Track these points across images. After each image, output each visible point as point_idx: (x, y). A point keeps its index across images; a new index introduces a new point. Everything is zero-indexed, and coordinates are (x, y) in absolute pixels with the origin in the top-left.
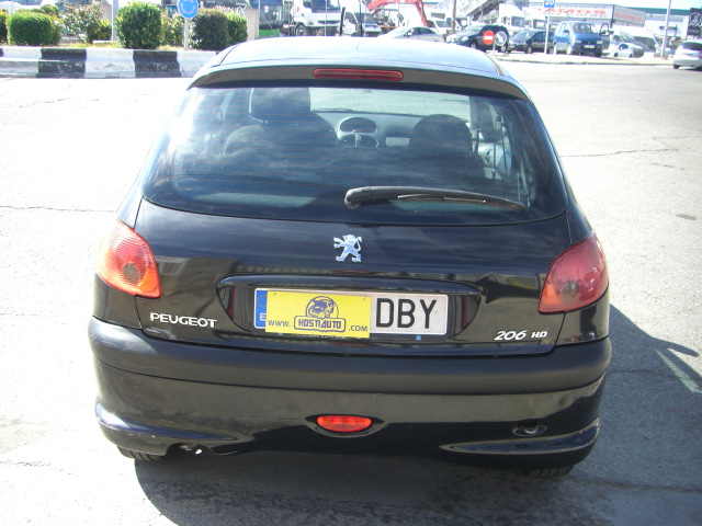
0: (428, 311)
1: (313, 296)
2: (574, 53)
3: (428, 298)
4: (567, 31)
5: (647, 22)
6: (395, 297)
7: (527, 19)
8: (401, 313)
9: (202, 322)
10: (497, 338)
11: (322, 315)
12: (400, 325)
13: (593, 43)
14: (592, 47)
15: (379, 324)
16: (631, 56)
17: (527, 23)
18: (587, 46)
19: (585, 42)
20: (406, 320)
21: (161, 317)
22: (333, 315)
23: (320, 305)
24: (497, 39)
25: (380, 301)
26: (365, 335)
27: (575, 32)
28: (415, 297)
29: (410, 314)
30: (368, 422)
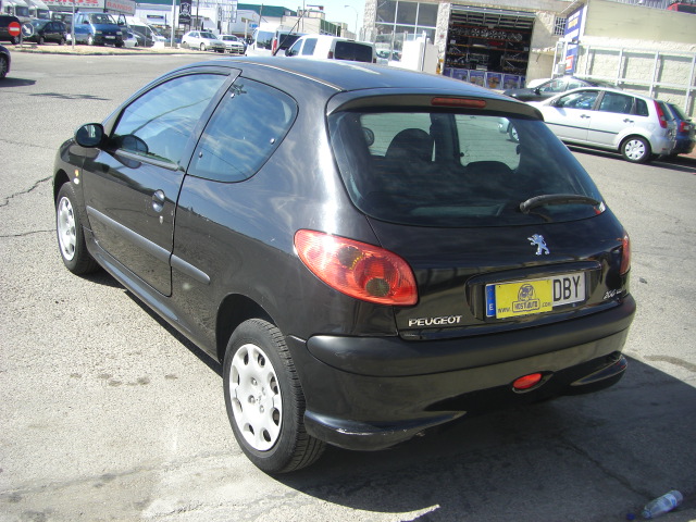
0: (576, 285)
2: (95, 44)
3: (576, 276)
4: (86, 22)
5: (137, 11)
6: (561, 278)
7: (32, 8)
8: (565, 289)
9: (452, 320)
10: (605, 298)
11: (526, 299)
12: (565, 298)
13: (114, 34)
14: (113, 37)
15: (555, 300)
16: (136, 45)
17: (31, 12)
18: (108, 37)
19: (105, 33)
20: (567, 293)
21: (419, 322)
22: (533, 297)
23: (525, 291)
24: (24, 31)
25: (555, 281)
26: (549, 309)
27: (94, 23)
28: (570, 276)
29: (568, 288)
30: (539, 377)
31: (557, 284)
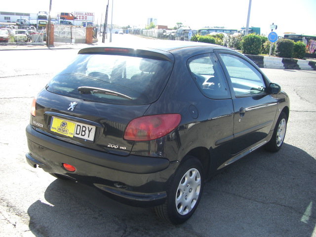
0: (90, 131)
1: (63, 121)
3: (90, 127)
6: (82, 125)
8: (82, 131)
9: (41, 125)
10: (109, 146)
11: (63, 128)
12: (82, 135)
15: (77, 134)
20: (83, 133)
21: (35, 122)
22: (66, 128)
23: (64, 124)
25: (78, 125)
26: (72, 136)
28: (87, 126)
29: (85, 131)
31: (79, 127)
